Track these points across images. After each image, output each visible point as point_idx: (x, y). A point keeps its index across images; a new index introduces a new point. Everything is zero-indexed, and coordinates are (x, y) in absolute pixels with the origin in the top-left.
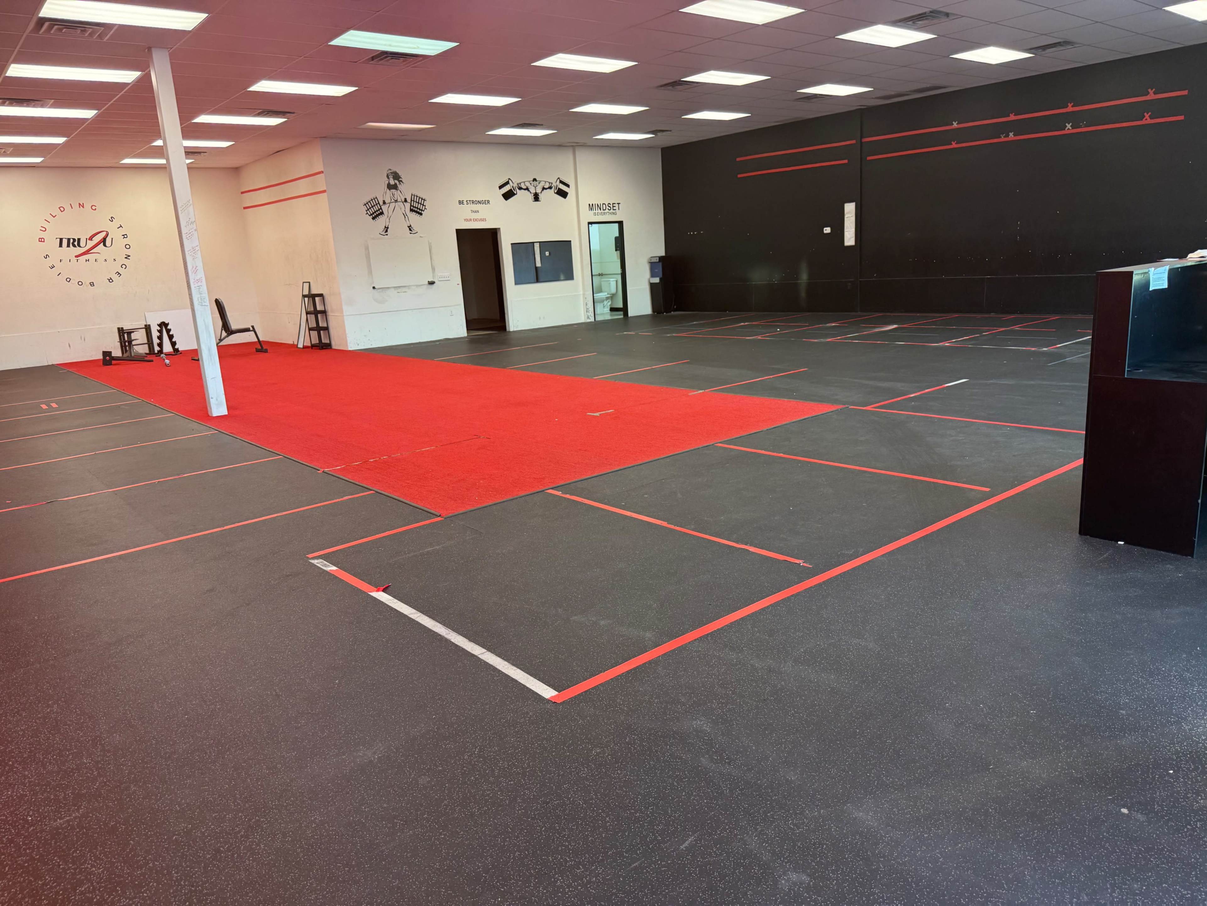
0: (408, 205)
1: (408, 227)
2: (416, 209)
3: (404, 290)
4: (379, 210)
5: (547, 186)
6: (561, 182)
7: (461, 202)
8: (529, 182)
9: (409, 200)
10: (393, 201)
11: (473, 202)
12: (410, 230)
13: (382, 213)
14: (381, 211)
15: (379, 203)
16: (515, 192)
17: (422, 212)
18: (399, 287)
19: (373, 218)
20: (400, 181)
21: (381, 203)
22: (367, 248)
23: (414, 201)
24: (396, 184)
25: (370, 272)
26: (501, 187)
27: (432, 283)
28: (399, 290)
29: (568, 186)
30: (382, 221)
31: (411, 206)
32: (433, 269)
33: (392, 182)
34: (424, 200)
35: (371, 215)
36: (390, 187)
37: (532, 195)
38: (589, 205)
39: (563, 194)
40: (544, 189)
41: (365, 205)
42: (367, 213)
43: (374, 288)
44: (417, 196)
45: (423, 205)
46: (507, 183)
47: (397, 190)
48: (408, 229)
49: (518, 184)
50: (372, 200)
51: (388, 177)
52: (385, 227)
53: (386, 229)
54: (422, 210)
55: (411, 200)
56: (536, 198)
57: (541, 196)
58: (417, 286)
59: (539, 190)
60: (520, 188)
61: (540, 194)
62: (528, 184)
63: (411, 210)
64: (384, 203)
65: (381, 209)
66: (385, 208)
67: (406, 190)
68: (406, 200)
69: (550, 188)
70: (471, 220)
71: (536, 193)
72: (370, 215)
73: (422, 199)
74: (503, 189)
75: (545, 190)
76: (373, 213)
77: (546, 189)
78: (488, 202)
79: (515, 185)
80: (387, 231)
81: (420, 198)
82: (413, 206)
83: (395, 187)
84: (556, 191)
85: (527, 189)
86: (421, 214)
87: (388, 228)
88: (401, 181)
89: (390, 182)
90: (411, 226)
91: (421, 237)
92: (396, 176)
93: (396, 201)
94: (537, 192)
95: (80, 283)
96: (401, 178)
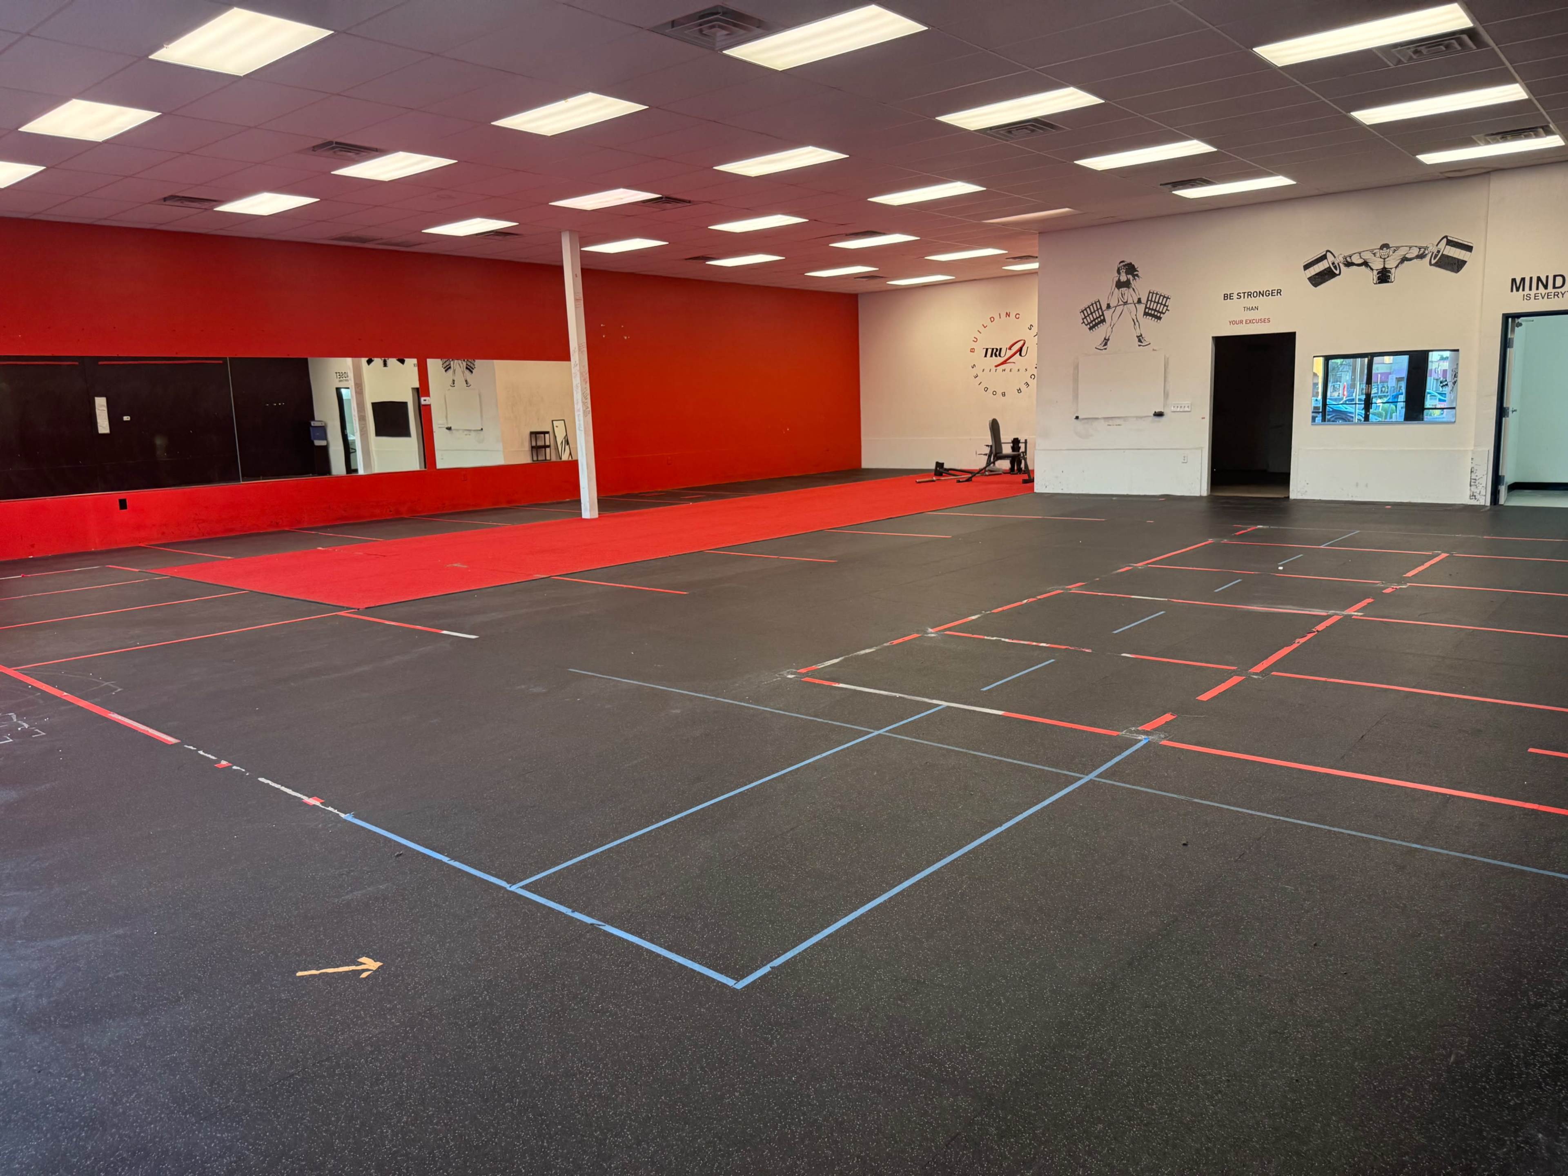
0: (1141, 308)
1: (1138, 337)
2: (1153, 312)
3: (1118, 422)
4: (1100, 317)
5: (1415, 252)
6: (1451, 243)
7: (1226, 297)
8: (1371, 251)
9: (1144, 300)
10: (1121, 303)
11: (1250, 294)
12: (1140, 341)
13: (1104, 321)
14: (1102, 318)
15: (1101, 308)
16: (1337, 272)
17: (1162, 315)
18: (1112, 418)
19: (1091, 329)
20: (1134, 276)
21: (1104, 307)
22: (1076, 367)
23: (1151, 301)
24: (1128, 281)
25: (1076, 397)
26: (1307, 267)
27: (1159, 415)
28: (1110, 422)
29: (1469, 248)
30: (1101, 331)
31: (1146, 308)
32: (1166, 395)
33: (1123, 278)
34: (1168, 298)
35: (1089, 324)
36: (1120, 285)
37: (1375, 272)
38: (1514, 280)
39: (1456, 265)
40: (1404, 259)
41: (1083, 311)
42: (1084, 322)
43: (1077, 418)
44: (1157, 294)
45: (1165, 305)
46: (1323, 258)
47: (1129, 288)
48: (1137, 340)
49: (1345, 258)
50: (1092, 304)
51: (1119, 272)
52: (1105, 339)
53: (1106, 341)
54: (1162, 313)
55: (1148, 300)
56: (1384, 277)
57: (1394, 275)
58: (1138, 418)
59: (1391, 264)
60: (1349, 264)
61: (1393, 271)
62: (1367, 256)
63: (1146, 314)
64: (1109, 306)
65: (1103, 315)
66: (1108, 314)
67: (1141, 287)
68: (1139, 301)
69: (1421, 256)
70: (1241, 322)
71: (1384, 268)
72: (1086, 325)
73: (1164, 297)
74: (1311, 269)
75: (1405, 262)
76: (1092, 322)
77: (1410, 259)
78: (1279, 292)
79: (1340, 259)
80: (1106, 344)
81: (1161, 295)
82: (1149, 309)
83: (1127, 284)
84: (1433, 262)
85: (1365, 264)
86: (1159, 318)
87: (1108, 340)
88: (1137, 275)
89: (1121, 278)
90: (1141, 335)
91: (1154, 350)
92: (1131, 269)
93: (1126, 303)
94: (1387, 266)
95: (994, 393)
96: (1138, 271)
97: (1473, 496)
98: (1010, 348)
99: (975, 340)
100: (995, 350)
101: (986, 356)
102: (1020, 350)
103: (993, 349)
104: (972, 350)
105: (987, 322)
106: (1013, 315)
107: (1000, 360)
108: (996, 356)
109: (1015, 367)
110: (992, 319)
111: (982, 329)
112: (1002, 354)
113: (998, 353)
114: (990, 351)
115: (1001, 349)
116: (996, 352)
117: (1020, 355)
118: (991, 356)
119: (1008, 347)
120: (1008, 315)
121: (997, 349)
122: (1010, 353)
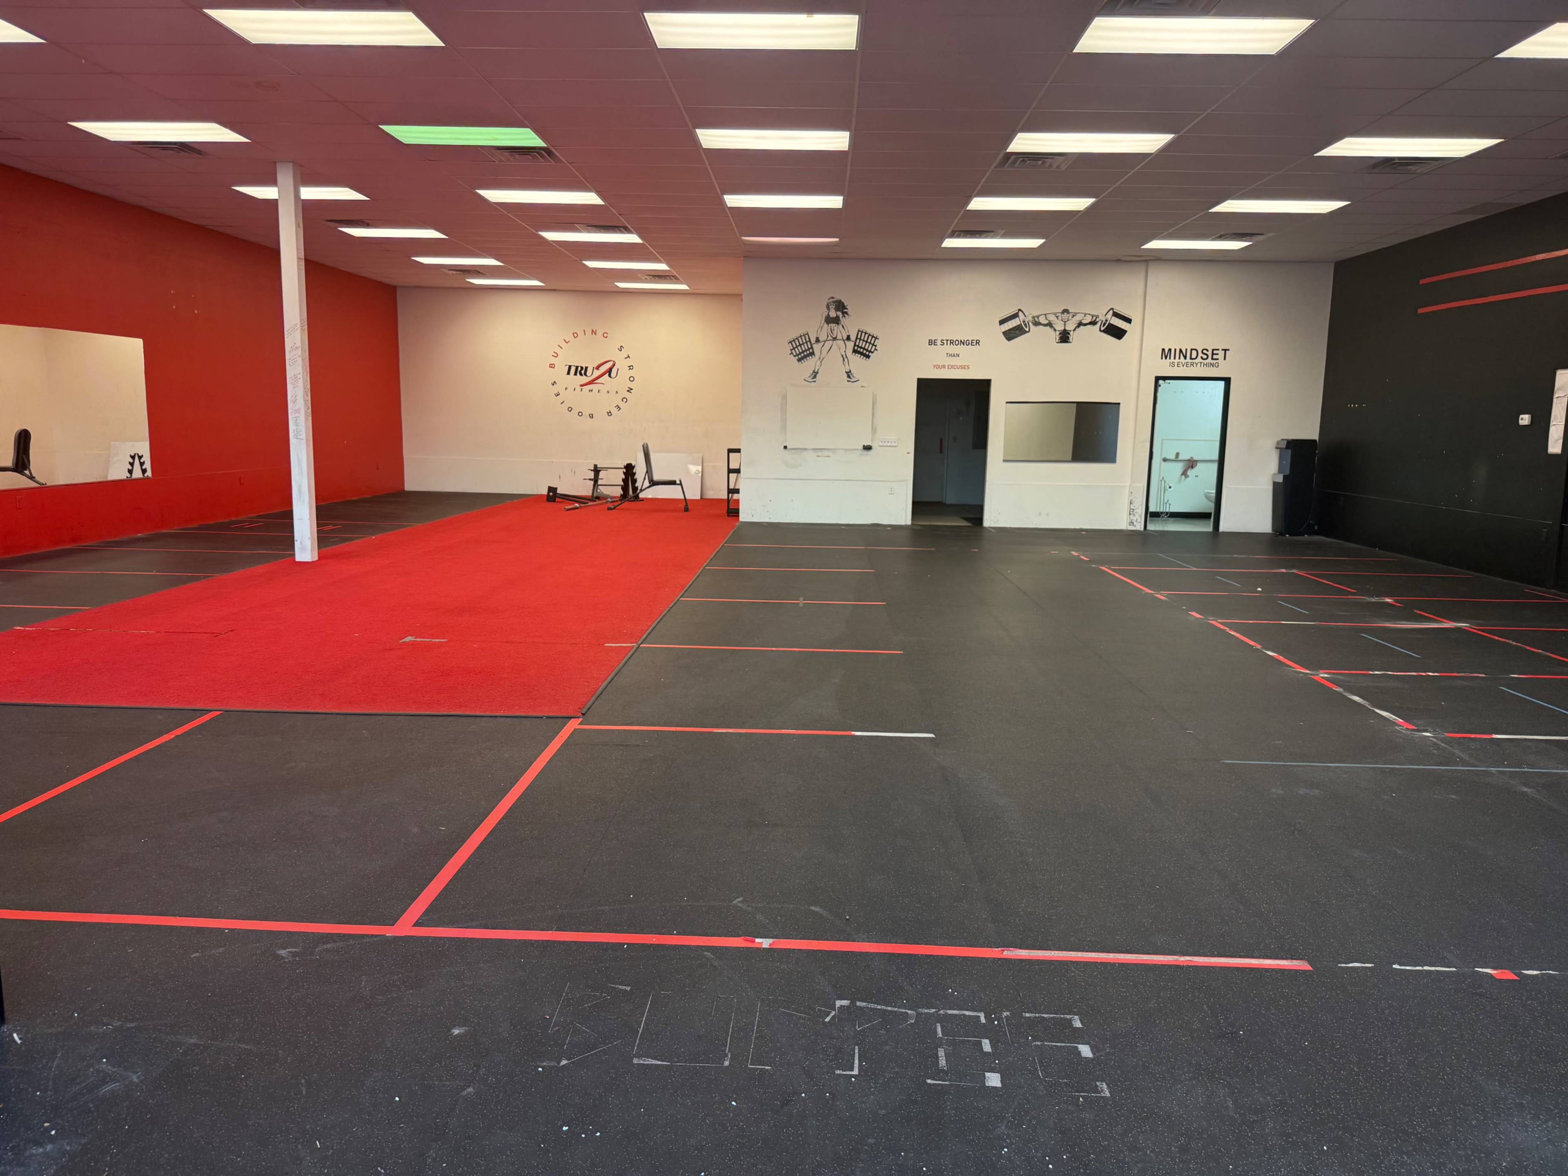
0: (850, 345)
1: (847, 372)
2: (862, 350)
3: (826, 453)
4: (809, 349)
5: (1088, 319)
6: (1116, 315)
7: (932, 342)
8: (1055, 314)
9: (853, 338)
10: (830, 338)
11: (952, 342)
12: (849, 376)
13: (813, 354)
14: (811, 350)
15: (810, 341)
16: (1027, 330)
17: (870, 354)
18: (821, 449)
19: (799, 360)
20: (844, 313)
21: (813, 340)
22: (785, 397)
23: (860, 339)
24: (838, 317)
25: (784, 427)
26: (1002, 322)
27: (868, 448)
28: (820, 453)
29: (1129, 321)
30: (810, 364)
31: (855, 345)
32: (874, 430)
33: (833, 314)
34: (876, 338)
35: (797, 355)
36: (829, 320)
37: (1058, 333)
38: (1163, 350)
39: (1118, 333)
40: (1080, 324)
41: (791, 342)
42: (792, 353)
43: (785, 447)
44: (866, 333)
45: (873, 345)
46: (1015, 316)
47: (838, 324)
48: (846, 375)
49: (1033, 317)
50: (801, 336)
51: (828, 307)
52: (814, 372)
53: (815, 374)
54: (870, 352)
55: (857, 338)
56: (1064, 337)
57: (1073, 336)
58: (846, 450)
59: (1070, 327)
60: (1036, 324)
61: (1071, 333)
62: (1052, 318)
63: (855, 351)
64: (818, 340)
65: (812, 348)
66: (817, 348)
67: (851, 325)
68: (848, 338)
69: (1093, 323)
70: (944, 367)
71: (1065, 330)
72: (795, 356)
73: (873, 337)
74: (1005, 324)
75: (1081, 327)
76: (800, 354)
77: (1086, 325)
78: (978, 342)
79: (1029, 318)
80: (815, 377)
81: (870, 335)
82: (858, 346)
83: (836, 321)
84: (1102, 329)
85: (1050, 325)
86: (868, 357)
87: (817, 373)
88: (846, 313)
89: (830, 314)
90: (850, 371)
91: (862, 387)
92: (840, 306)
93: (835, 339)
94: (1067, 329)
95: (580, 414)
96: (847, 309)
97: (1132, 523)
98: (598, 368)
99: (556, 355)
100: (579, 369)
101: (568, 373)
102: (609, 371)
103: (577, 367)
104: (552, 366)
105: (569, 337)
106: (600, 333)
107: (585, 380)
108: (581, 374)
109: (604, 389)
110: (575, 335)
111: (563, 344)
112: (589, 373)
113: (583, 372)
114: (573, 370)
115: (586, 368)
116: (581, 371)
117: (610, 376)
118: (576, 374)
119: (595, 367)
120: (594, 332)
121: (582, 368)
122: (597, 373)
